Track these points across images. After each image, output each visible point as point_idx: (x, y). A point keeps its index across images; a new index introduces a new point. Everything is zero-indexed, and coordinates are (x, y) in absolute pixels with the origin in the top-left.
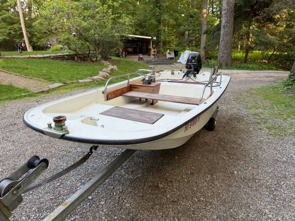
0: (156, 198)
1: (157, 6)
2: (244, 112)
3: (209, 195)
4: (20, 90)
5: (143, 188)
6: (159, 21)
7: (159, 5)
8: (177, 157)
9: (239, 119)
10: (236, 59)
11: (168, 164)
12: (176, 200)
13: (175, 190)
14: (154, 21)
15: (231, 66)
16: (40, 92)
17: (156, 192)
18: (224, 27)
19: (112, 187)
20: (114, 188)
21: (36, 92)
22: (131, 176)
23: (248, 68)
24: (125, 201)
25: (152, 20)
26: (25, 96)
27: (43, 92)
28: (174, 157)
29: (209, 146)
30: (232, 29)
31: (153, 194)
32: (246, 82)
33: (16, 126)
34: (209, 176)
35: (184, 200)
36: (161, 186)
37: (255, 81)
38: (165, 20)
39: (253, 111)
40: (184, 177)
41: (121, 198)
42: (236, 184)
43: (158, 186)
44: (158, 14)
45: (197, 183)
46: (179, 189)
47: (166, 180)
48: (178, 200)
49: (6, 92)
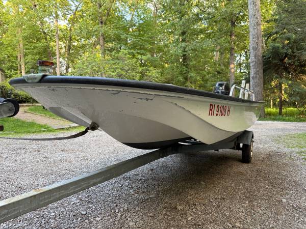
0: (172, 219)
1: (184, 65)
2: (286, 150)
3: (249, 221)
4: (41, 126)
5: (155, 209)
6: (186, 79)
7: (185, 64)
8: (202, 183)
9: (280, 155)
10: (269, 114)
11: (192, 188)
12: (200, 223)
13: (200, 213)
14: (181, 79)
15: (265, 118)
16: (60, 129)
17: (173, 213)
18: (253, 78)
19: (115, 205)
20: (117, 206)
21: (56, 128)
22: (141, 196)
23: (284, 120)
24: (129, 219)
25: (179, 77)
26: (44, 131)
27: (63, 129)
28: (199, 183)
29: (244, 176)
30: (262, 80)
31: (168, 215)
32: (283, 130)
33: (25, 150)
34: (247, 202)
35: (212, 225)
36: (179, 208)
37: (295, 130)
38: (192, 77)
39: (297, 149)
40: (212, 200)
41: (124, 216)
42: (286, 212)
43: (176, 208)
44: (185, 72)
45: (230, 208)
46: (204, 212)
47: (187, 202)
48: (203, 224)
49: (27, 127)
